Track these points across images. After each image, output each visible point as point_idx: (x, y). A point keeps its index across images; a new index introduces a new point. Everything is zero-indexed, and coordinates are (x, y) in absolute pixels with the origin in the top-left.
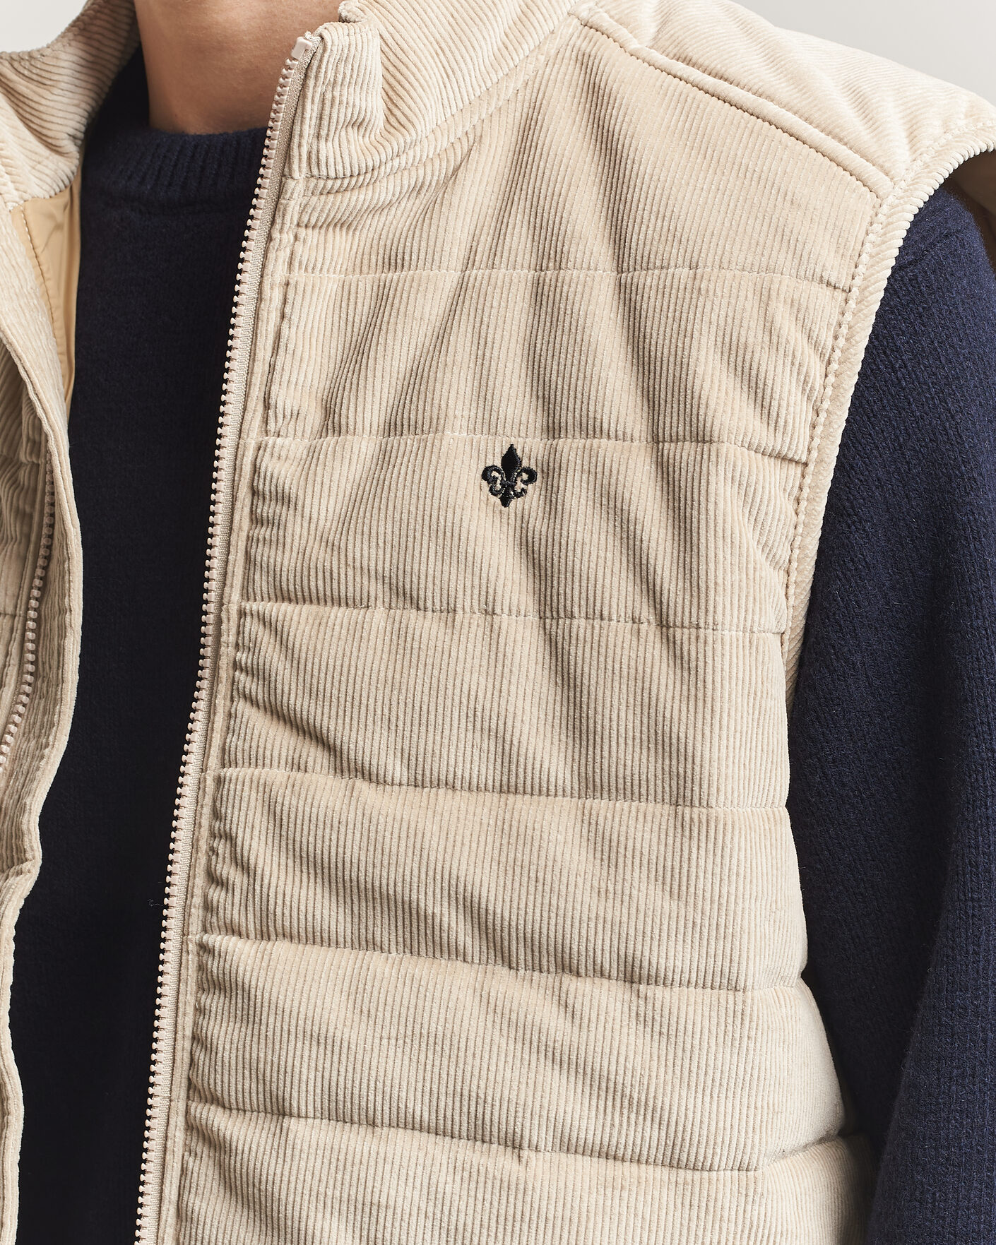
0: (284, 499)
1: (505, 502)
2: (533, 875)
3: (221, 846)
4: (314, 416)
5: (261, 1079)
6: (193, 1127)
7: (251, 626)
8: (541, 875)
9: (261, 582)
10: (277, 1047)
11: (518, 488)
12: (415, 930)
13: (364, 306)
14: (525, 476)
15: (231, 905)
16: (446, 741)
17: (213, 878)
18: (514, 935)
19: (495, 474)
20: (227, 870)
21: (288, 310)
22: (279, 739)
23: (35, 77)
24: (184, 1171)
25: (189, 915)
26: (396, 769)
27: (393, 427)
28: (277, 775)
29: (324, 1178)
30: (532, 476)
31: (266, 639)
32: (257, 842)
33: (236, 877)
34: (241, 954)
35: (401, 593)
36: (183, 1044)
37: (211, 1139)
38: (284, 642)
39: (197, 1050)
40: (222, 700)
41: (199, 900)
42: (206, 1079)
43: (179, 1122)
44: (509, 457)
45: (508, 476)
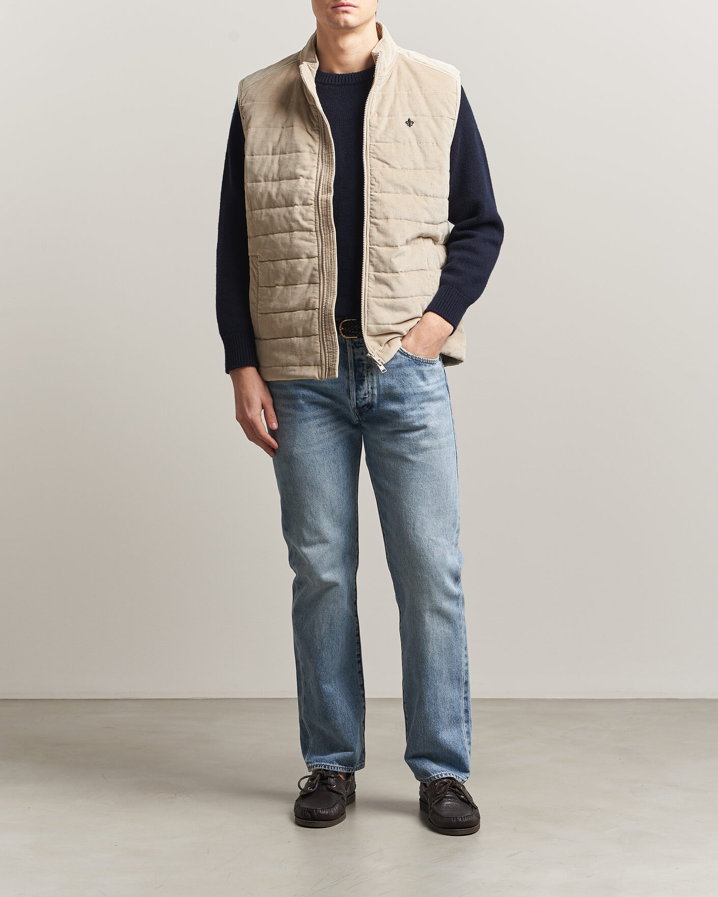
0: (376, 127)
1: (410, 127)
3: (373, 179)
4: (377, 115)
5: (384, 214)
6: (371, 223)
7: (372, 147)
9: (374, 140)
10: (387, 208)
11: (411, 124)
13: (380, 98)
15: (376, 188)
16: (406, 162)
17: (371, 184)
19: (407, 122)
20: (374, 182)
22: (381, 163)
24: (370, 230)
25: (368, 190)
26: (399, 167)
27: (389, 116)
28: (381, 168)
29: (395, 228)
30: (413, 123)
31: (375, 148)
32: (379, 178)
33: (376, 184)
34: (378, 195)
35: (396, 141)
36: (369, 210)
37: (375, 224)
38: (379, 149)
39: (372, 211)
40: (369, 158)
41: (369, 188)
42: (373, 215)
43: (369, 222)
44: (409, 120)
45: (409, 123)
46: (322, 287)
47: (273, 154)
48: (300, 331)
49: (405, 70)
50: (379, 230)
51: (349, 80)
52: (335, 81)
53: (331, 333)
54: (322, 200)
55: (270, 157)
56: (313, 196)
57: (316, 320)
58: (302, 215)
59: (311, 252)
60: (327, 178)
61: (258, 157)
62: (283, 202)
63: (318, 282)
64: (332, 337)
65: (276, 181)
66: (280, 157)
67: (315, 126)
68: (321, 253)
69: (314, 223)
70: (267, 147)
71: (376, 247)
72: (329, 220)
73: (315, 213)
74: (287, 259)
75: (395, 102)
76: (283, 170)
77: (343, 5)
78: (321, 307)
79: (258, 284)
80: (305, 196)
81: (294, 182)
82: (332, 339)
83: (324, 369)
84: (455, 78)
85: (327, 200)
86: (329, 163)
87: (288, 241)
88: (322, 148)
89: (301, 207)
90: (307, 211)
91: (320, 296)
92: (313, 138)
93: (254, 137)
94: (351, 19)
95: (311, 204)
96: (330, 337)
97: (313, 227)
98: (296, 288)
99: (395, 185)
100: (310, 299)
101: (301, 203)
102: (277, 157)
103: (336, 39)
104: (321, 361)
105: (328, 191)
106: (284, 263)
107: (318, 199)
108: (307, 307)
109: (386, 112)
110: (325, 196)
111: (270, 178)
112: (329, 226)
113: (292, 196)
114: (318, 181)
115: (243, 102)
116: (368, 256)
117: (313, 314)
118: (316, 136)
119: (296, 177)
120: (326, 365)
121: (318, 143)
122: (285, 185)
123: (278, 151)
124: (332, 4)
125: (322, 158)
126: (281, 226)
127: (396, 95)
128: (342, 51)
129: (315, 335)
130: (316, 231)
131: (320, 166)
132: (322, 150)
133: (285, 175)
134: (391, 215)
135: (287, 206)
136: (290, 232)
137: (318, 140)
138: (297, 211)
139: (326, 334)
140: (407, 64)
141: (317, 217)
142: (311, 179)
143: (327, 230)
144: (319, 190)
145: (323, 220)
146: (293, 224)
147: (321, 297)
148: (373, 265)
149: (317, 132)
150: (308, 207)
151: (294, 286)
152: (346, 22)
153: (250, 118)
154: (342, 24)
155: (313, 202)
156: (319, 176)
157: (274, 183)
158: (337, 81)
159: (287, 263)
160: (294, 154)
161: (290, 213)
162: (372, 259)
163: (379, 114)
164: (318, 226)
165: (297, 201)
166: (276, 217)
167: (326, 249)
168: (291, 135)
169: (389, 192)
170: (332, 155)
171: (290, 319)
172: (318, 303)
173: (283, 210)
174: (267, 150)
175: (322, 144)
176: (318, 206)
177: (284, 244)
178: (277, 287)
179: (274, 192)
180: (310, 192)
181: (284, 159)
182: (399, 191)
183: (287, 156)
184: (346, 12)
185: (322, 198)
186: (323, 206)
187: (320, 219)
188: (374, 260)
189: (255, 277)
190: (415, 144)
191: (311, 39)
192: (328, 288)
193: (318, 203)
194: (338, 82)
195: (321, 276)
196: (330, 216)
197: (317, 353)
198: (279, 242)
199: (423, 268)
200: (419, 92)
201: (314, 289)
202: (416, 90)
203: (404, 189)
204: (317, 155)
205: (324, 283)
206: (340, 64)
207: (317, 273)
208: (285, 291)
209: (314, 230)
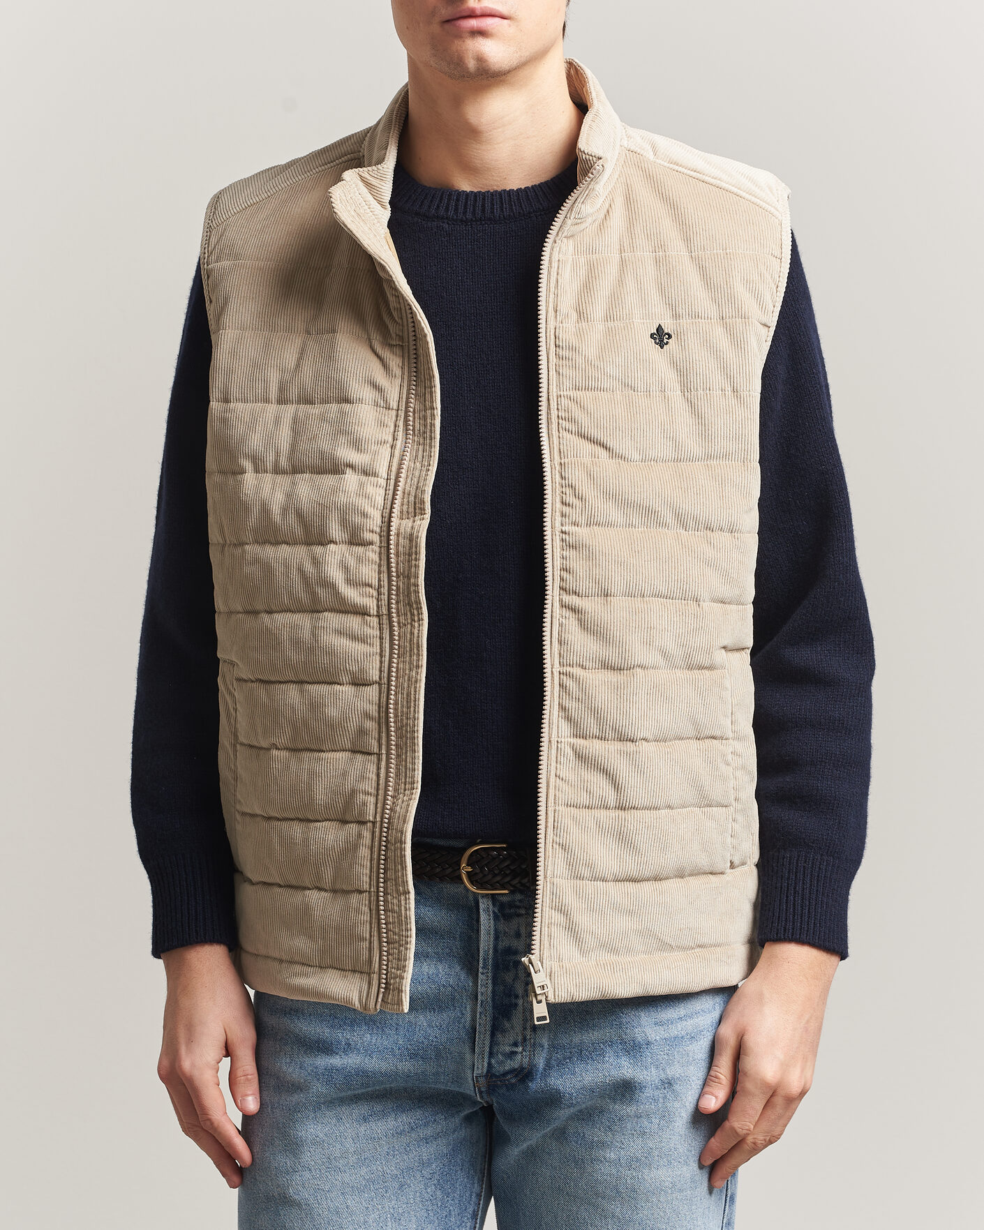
0: (573, 349)
1: (662, 347)
2: (695, 492)
3: (568, 491)
4: (574, 316)
5: (597, 582)
6: (563, 607)
7: (564, 402)
8: (698, 492)
9: (567, 384)
10: (604, 568)
11: (665, 341)
12: (649, 518)
13: (583, 272)
14: (667, 336)
15: (574, 514)
16: (654, 443)
17: (564, 503)
18: (689, 517)
19: (655, 336)
20: (570, 499)
21: (560, 272)
22: (586, 446)
23: (379, 177)
24: (561, 625)
25: (555, 520)
26: (636, 456)
27: (608, 318)
28: (587, 460)
29: (628, 619)
30: (670, 336)
31: (573, 406)
32: (585, 488)
33: (576, 502)
34: (582, 533)
35: (627, 385)
36: (557, 573)
37: (574, 610)
38: (582, 407)
39: (565, 574)
40: (555, 432)
41: (558, 514)
42: (570, 584)
43: (557, 605)
44: (659, 329)
45: (660, 337)
46: (383, 764)
47: (281, 401)
48: (328, 874)
49: (644, 195)
50: (583, 625)
51: (492, 208)
52: (456, 209)
53: (397, 891)
54: (398, 535)
55: (272, 408)
56: (375, 520)
57: (364, 852)
58: (345, 568)
59: (362, 670)
60: (417, 474)
61: (240, 406)
62: (299, 532)
63: (376, 750)
64: (400, 901)
65: (284, 472)
66: (297, 410)
67: (394, 336)
68: (386, 675)
69: (375, 594)
70: (266, 382)
71: (577, 671)
72: (412, 588)
73: (380, 566)
74: (302, 682)
75: (621, 281)
76: (303, 446)
77: (472, 15)
78: (378, 819)
79: (236, 736)
80: (357, 519)
81: (328, 480)
82: (400, 906)
83: (375, 983)
84: (776, 213)
85: (411, 535)
86: (424, 435)
87: (306, 634)
88: (408, 394)
89: (344, 547)
90: (360, 560)
91: (378, 789)
92: (385, 365)
93: (233, 354)
94: (495, 51)
95: (371, 543)
96: (395, 901)
97: (371, 604)
98: (320, 759)
99: (624, 503)
100: (353, 792)
101: (346, 537)
102: (289, 411)
103: (458, 102)
104: (370, 961)
105: (417, 510)
106: (292, 693)
107: (389, 531)
108: (346, 814)
109: (598, 309)
110: (406, 524)
111: (269, 466)
112: (411, 605)
113: (323, 518)
114: (392, 482)
115: (213, 258)
116: (556, 695)
117: (360, 836)
118: (395, 362)
119: (336, 468)
120: (380, 974)
121: (398, 381)
122: (306, 489)
123: (294, 392)
124: (446, 12)
125: (406, 420)
126: (290, 595)
127: (623, 262)
128: (473, 133)
129: (360, 892)
130: (378, 616)
131: (399, 443)
132: (408, 398)
133: (308, 461)
134: (617, 586)
135: (308, 543)
136: (313, 611)
137: (398, 372)
138: (335, 559)
139: (386, 893)
140: (650, 177)
141: (385, 577)
142: (375, 475)
143: (405, 614)
144: (392, 508)
145: (398, 587)
146: (320, 591)
147: (381, 792)
148: (569, 719)
149: (398, 351)
150: (361, 549)
151: (316, 755)
152: (480, 59)
153: (226, 303)
154: (471, 64)
155: (376, 538)
156: (394, 469)
157: (279, 478)
158: (461, 210)
159: (302, 691)
160: (334, 407)
161: (316, 562)
162: (568, 703)
163: (581, 315)
164: (384, 602)
165: (335, 531)
166: (279, 570)
167: (401, 666)
168: (329, 357)
169: (609, 524)
170: (433, 416)
171: (305, 841)
172: (372, 807)
173: (297, 554)
174: (266, 389)
175: (409, 385)
176: (388, 549)
177: (297, 643)
178: (275, 752)
179: (277, 501)
180: (369, 510)
181: (307, 417)
182: (636, 519)
183: (315, 410)
184: (482, 33)
185: (399, 529)
186: (401, 549)
187: (390, 585)
188: (571, 705)
189: (228, 716)
190: (675, 393)
191: (395, 101)
192: (398, 769)
193: (389, 540)
194: (465, 213)
195: (384, 735)
196: (417, 577)
197: (362, 939)
198: (285, 636)
199: (718, 733)
200: (684, 253)
201: (364, 769)
202: (677, 249)
203: (650, 515)
204: (394, 413)
205: (388, 754)
206: (470, 169)
207: (371, 725)
208: (293, 765)
209: (374, 611)
